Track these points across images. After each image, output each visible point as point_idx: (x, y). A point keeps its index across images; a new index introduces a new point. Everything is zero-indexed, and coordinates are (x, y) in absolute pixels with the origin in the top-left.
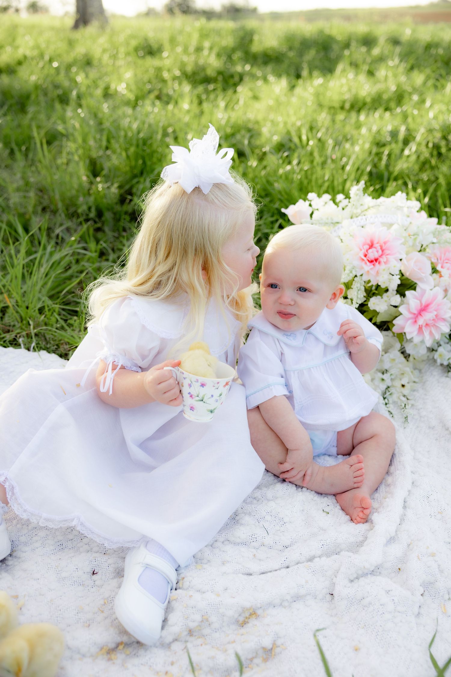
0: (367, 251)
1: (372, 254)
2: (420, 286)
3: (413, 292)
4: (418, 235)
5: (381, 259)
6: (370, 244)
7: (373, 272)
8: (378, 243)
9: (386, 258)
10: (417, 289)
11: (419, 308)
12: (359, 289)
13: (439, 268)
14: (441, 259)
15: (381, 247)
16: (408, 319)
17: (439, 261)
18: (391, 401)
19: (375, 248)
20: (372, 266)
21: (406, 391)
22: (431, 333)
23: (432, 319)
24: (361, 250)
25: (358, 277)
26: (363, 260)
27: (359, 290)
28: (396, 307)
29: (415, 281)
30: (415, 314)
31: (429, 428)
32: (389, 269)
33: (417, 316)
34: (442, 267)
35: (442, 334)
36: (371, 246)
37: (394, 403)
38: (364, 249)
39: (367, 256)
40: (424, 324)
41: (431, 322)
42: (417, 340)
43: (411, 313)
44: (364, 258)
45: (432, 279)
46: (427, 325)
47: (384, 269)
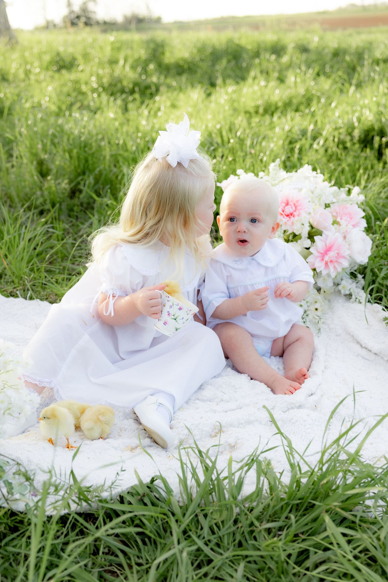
0: (284, 208)
1: (289, 210)
2: (325, 232)
3: (319, 237)
4: (322, 196)
5: (295, 213)
6: (286, 202)
7: (289, 223)
8: (292, 201)
9: (299, 212)
10: (323, 235)
11: (325, 249)
12: (279, 235)
13: (338, 219)
15: (295, 205)
16: (318, 257)
17: (339, 215)
18: (308, 320)
19: (290, 205)
20: (288, 219)
21: (318, 313)
22: (335, 267)
23: (335, 256)
26: (282, 214)
28: (308, 249)
29: (321, 229)
30: (322, 254)
31: (337, 336)
32: (301, 220)
33: (324, 256)
34: (341, 219)
35: (343, 269)
36: (287, 204)
37: (310, 321)
38: (282, 206)
39: (285, 212)
40: (329, 261)
41: (334, 259)
42: (324, 273)
43: (319, 252)
44: (282, 213)
45: (333, 228)
46: (331, 261)
47: (297, 221)
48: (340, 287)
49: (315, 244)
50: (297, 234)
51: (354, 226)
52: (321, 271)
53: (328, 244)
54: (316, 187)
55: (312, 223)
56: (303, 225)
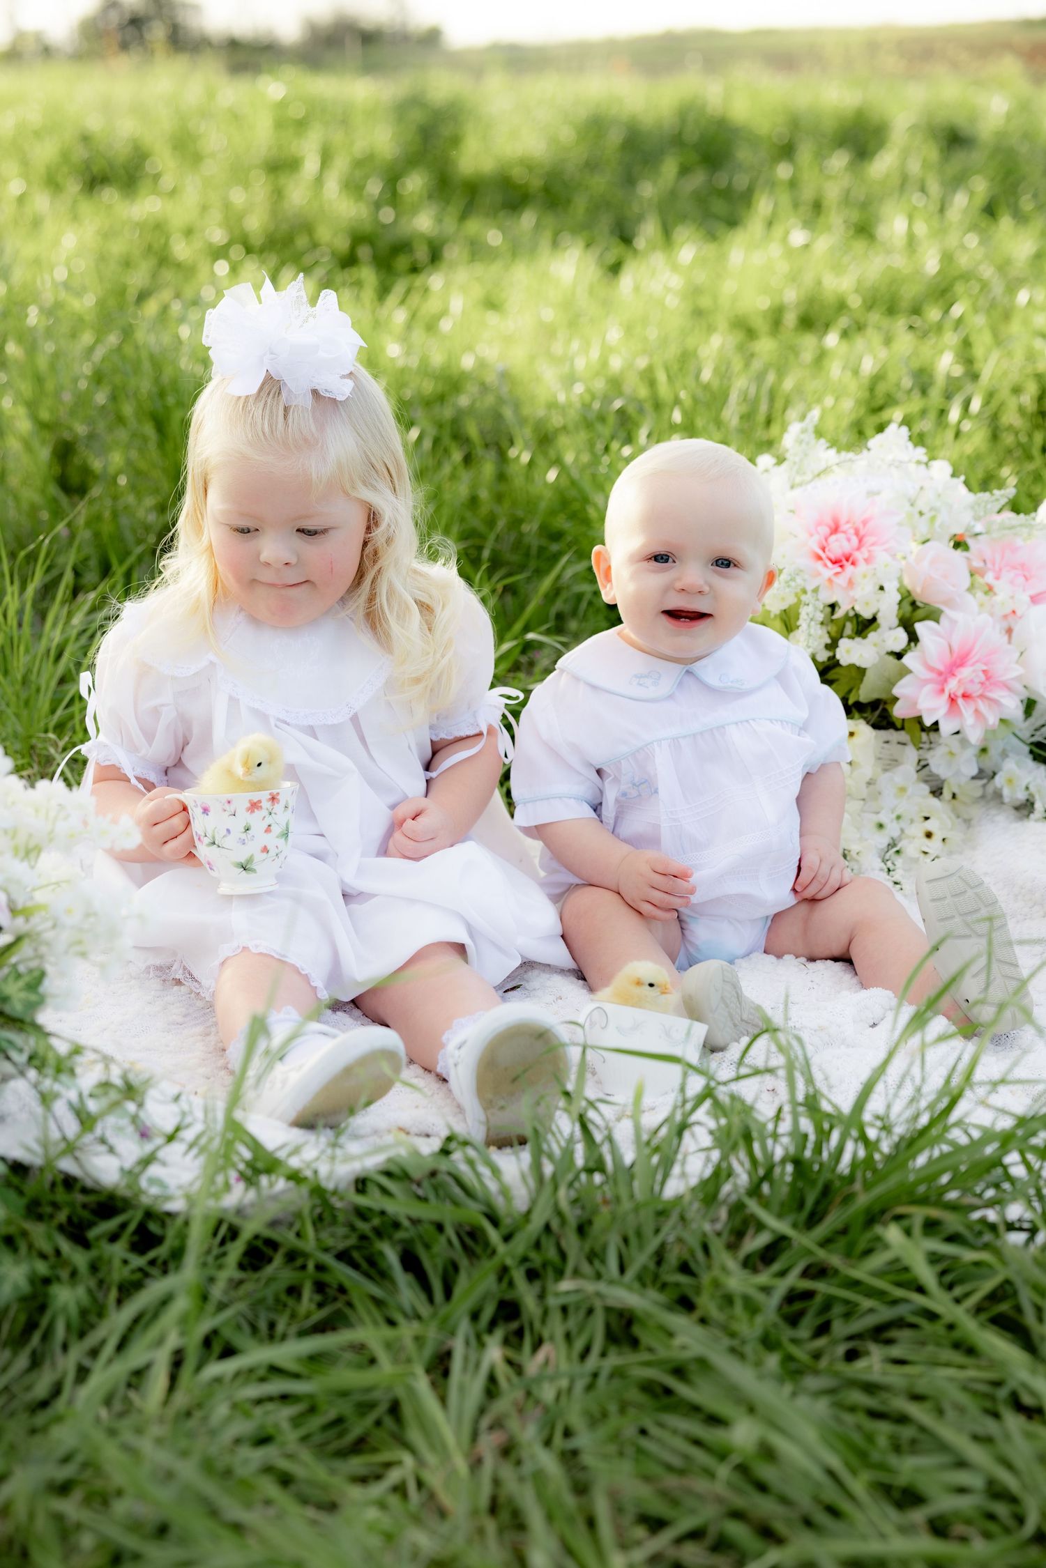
0: (826, 539)
1: (839, 545)
2: (949, 613)
3: (930, 624)
4: (939, 512)
5: (858, 556)
6: (833, 526)
7: (842, 582)
8: (848, 522)
9: (869, 551)
10: (943, 619)
11: (948, 659)
12: (811, 616)
13: (989, 578)
14: (994, 564)
15: (857, 533)
16: (926, 682)
17: (989, 565)
18: (899, 864)
19: (844, 532)
20: (839, 569)
21: (933, 846)
22: (977, 711)
23: (977, 680)
24: (811, 535)
25: (809, 593)
26: (820, 558)
27: (812, 620)
28: (899, 656)
29: (937, 605)
30: (940, 674)
32: (874, 574)
33: (945, 681)
34: (997, 578)
35: (1002, 720)
36: (835, 530)
37: (907, 869)
38: (818, 533)
39: (826, 550)
40: (960, 693)
41: (975, 689)
42: (946, 728)
43: (931, 669)
44: (821, 554)
45: (971, 601)
46: (965, 696)
47: (865, 576)
48: (999, 781)
49: (919, 644)
50: (867, 615)
51: (1034, 599)
52: (936, 723)
53: (956, 647)
54: (922, 488)
55: (909, 588)
56: (882, 588)
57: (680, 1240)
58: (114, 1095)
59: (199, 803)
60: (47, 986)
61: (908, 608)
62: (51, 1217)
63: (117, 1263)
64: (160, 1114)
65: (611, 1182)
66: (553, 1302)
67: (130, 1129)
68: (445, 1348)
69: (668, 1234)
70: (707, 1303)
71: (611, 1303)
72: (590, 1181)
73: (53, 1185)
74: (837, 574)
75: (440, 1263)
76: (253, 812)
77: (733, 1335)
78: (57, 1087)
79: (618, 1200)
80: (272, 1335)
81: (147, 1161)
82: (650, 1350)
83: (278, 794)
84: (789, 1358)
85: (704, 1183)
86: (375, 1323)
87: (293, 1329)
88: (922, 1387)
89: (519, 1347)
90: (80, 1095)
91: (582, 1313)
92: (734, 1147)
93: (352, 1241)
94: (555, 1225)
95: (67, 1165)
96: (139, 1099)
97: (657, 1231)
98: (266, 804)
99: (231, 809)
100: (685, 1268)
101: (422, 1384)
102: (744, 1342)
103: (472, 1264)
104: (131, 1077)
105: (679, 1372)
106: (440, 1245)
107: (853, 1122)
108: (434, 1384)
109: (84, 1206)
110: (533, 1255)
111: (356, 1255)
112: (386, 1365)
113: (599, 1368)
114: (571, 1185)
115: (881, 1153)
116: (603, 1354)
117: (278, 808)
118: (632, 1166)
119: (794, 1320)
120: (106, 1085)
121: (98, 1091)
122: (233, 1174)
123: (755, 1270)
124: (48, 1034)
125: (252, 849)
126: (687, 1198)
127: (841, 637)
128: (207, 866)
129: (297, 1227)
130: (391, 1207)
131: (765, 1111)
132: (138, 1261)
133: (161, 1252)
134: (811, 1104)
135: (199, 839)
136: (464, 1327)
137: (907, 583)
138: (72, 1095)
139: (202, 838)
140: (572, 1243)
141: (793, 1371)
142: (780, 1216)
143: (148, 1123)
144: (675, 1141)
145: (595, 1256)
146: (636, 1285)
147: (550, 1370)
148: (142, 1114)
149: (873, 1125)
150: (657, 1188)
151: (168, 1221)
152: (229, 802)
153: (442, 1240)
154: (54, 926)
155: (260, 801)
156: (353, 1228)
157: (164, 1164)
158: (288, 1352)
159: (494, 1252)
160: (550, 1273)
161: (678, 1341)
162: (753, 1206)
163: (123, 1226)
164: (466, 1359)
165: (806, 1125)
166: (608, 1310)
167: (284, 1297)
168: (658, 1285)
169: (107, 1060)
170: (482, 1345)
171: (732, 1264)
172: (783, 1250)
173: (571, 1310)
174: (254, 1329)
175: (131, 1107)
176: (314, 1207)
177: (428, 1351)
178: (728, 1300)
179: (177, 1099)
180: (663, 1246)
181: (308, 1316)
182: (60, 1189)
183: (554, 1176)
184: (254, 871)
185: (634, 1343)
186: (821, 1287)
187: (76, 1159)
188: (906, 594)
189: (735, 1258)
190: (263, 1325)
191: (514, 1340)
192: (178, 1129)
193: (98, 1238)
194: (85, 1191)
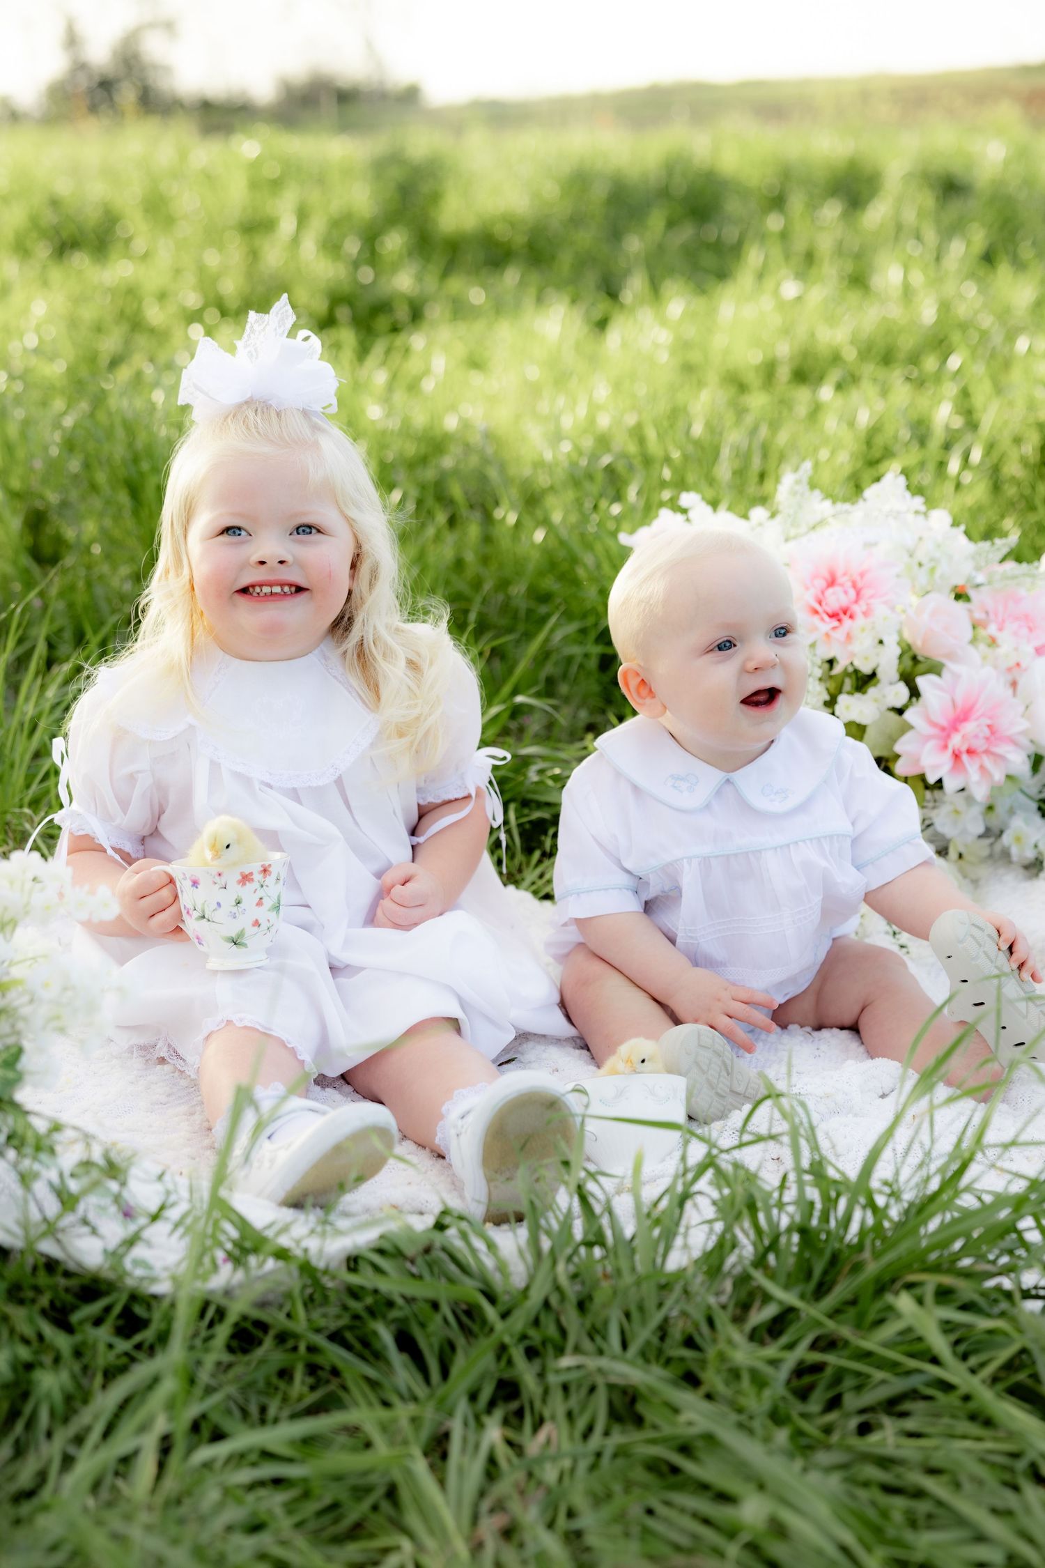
0: (822, 593)
1: (836, 598)
2: (951, 667)
3: (932, 678)
4: (939, 563)
5: (857, 609)
6: (829, 579)
7: (839, 636)
8: (844, 575)
9: (868, 604)
10: (945, 673)
11: (951, 714)
13: (991, 630)
15: (854, 585)
16: (928, 738)
17: (992, 617)
19: (842, 585)
20: (836, 623)
22: (982, 767)
23: (981, 735)
24: (808, 589)
26: (816, 612)
28: (900, 711)
29: (938, 659)
30: (943, 729)
32: (873, 628)
33: (948, 734)
34: (999, 630)
35: (1009, 776)
36: (832, 582)
38: (814, 586)
39: (823, 604)
40: (964, 749)
41: (979, 744)
42: (950, 785)
43: (933, 724)
44: (817, 607)
45: (974, 654)
46: (970, 752)
47: (863, 630)
48: (1006, 839)
49: (921, 700)
50: (866, 669)
51: (1039, 652)
52: (940, 781)
53: (959, 701)
54: (920, 539)
55: (910, 641)
56: (881, 642)
57: (684, 1314)
58: (95, 1174)
59: (188, 876)
60: (25, 1063)
61: (908, 663)
62: (33, 1301)
63: (102, 1348)
64: (144, 1193)
65: (612, 1256)
66: (553, 1379)
67: (113, 1209)
68: (443, 1429)
69: (671, 1309)
70: (713, 1378)
71: (614, 1379)
72: (590, 1255)
73: (35, 1268)
74: (834, 628)
75: (436, 1342)
76: (244, 884)
77: (740, 1411)
78: (36, 1167)
79: (618, 1272)
80: (263, 1419)
81: (131, 1242)
82: (655, 1427)
83: (270, 865)
84: (798, 1433)
85: (707, 1255)
86: (370, 1404)
87: (286, 1413)
88: (937, 1460)
89: (519, 1428)
90: (61, 1175)
91: (584, 1391)
92: (738, 1216)
93: (345, 1321)
94: (554, 1301)
95: (48, 1247)
96: (122, 1177)
97: (660, 1305)
98: (257, 877)
99: (221, 881)
100: (690, 1343)
101: (420, 1466)
102: (751, 1418)
103: (469, 1343)
104: (113, 1155)
105: (685, 1449)
106: (436, 1323)
107: (861, 1189)
108: (432, 1467)
109: (67, 1290)
110: (532, 1332)
111: (349, 1336)
112: (382, 1449)
113: (603, 1447)
114: (569, 1259)
115: (890, 1220)
116: (607, 1433)
117: (270, 880)
118: (633, 1238)
119: (803, 1395)
120: (87, 1164)
121: (80, 1171)
122: (220, 1255)
123: (762, 1343)
124: (27, 1113)
125: (244, 922)
126: (690, 1271)
127: (840, 692)
128: (196, 941)
129: (287, 1308)
130: (384, 1285)
131: (770, 1179)
132: (123, 1345)
133: (147, 1335)
134: (817, 1170)
135: (188, 913)
136: (462, 1407)
137: (907, 636)
138: (53, 1175)
139: (191, 912)
140: (572, 1320)
141: (803, 1446)
142: (787, 1287)
143: (132, 1203)
144: (677, 1211)
145: (596, 1332)
146: (640, 1361)
147: (552, 1450)
148: (125, 1194)
149: (881, 1192)
150: (659, 1260)
151: (154, 1303)
152: (220, 875)
153: (438, 1319)
154: (31, 1001)
155: (251, 874)
156: (345, 1308)
157: (149, 1244)
158: (279, 1435)
159: (492, 1330)
160: (550, 1351)
161: (683, 1418)
162: (760, 1278)
163: (108, 1309)
164: (465, 1440)
165: (813, 1194)
166: (611, 1387)
167: (275, 1380)
168: (662, 1360)
169: (87, 1138)
170: (480, 1425)
171: (738, 1336)
172: (791, 1323)
173: (573, 1389)
174: (245, 1413)
175: (114, 1186)
176: (304, 1287)
177: (425, 1433)
178: (735, 1374)
179: (160, 1177)
180: (666, 1320)
181: (300, 1399)
182: (42, 1273)
183: (552, 1250)
184: (245, 945)
185: (639, 1421)
186: (831, 1359)
187: (58, 1241)
188: (906, 648)
189: (742, 1331)
190: (254, 1410)
191: (514, 1421)
192: (162, 1208)
193: (81, 1322)
194: (67, 1274)
